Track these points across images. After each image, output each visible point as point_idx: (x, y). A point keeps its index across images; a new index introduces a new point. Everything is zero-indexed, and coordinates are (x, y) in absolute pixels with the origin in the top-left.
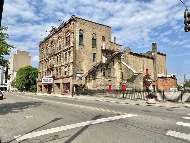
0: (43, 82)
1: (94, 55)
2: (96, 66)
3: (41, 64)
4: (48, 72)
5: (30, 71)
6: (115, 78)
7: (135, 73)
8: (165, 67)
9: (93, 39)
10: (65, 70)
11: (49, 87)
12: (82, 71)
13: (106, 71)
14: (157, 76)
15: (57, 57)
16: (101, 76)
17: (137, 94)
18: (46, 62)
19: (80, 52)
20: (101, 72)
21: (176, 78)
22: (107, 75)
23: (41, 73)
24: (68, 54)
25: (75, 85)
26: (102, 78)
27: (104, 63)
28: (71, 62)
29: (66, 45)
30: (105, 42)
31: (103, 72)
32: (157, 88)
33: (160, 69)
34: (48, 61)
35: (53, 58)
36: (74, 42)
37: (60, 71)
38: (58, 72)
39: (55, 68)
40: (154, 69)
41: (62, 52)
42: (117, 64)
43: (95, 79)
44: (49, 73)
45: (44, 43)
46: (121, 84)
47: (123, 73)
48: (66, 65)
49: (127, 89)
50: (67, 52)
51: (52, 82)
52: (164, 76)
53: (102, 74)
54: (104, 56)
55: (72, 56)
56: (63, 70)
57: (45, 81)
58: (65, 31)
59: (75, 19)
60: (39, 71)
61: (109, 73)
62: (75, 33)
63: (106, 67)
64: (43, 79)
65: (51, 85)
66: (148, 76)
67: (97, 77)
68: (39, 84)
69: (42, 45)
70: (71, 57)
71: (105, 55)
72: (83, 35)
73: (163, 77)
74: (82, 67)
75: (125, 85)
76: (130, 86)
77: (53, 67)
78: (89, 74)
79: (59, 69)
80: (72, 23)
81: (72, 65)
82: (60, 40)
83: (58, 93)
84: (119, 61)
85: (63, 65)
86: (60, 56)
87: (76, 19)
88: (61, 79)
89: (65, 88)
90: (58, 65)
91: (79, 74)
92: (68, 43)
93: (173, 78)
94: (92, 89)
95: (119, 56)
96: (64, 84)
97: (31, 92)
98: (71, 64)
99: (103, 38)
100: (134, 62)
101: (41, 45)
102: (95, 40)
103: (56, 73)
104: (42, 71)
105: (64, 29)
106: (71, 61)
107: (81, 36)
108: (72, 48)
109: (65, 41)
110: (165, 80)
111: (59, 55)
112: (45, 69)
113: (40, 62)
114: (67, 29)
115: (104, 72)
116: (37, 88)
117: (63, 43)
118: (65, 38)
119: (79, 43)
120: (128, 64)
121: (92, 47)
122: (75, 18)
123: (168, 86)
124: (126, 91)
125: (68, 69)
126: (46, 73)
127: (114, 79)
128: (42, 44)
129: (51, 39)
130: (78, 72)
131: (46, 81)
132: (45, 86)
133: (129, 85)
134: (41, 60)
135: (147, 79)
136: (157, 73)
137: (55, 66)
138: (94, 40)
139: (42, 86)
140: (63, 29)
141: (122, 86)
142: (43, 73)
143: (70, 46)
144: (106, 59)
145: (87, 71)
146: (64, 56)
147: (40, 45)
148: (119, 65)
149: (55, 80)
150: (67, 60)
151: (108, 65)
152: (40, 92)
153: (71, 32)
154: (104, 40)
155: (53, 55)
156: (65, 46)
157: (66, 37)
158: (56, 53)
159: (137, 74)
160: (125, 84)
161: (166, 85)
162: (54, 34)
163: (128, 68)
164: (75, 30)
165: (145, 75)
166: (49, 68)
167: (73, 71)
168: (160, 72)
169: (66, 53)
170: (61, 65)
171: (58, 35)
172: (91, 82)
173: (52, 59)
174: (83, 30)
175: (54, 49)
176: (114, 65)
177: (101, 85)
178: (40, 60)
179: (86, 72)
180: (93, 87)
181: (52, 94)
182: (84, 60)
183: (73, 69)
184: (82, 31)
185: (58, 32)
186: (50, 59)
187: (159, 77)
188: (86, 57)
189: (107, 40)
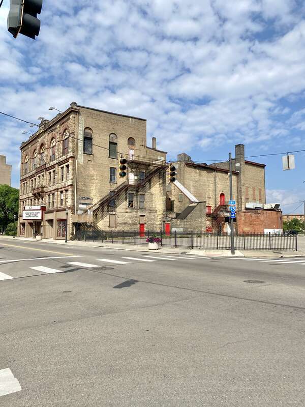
0: (24, 217)
1: (113, 170)
2: (116, 191)
3: (24, 184)
4: (34, 199)
5: (6, 194)
6: (152, 211)
7: (193, 202)
8: (263, 189)
9: (110, 143)
10: (61, 197)
11: (36, 226)
12: (88, 199)
13: (135, 198)
14: (243, 206)
15: (50, 173)
16: (125, 207)
17: (194, 239)
18: (32, 180)
19: (85, 166)
20: (126, 200)
21: (280, 209)
22: (137, 207)
23: (24, 201)
24: (65, 169)
25: (76, 223)
26: (127, 210)
27: (130, 185)
28: (69, 184)
29: (63, 154)
30: (133, 148)
31: (129, 201)
32: (236, 228)
33: (250, 192)
34: (35, 179)
35: (43, 175)
36: (75, 151)
37: (53, 198)
38: (51, 202)
39: (46, 193)
40: (238, 193)
41: (57, 166)
42: (157, 185)
43: (114, 213)
44: (37, 201)
45: (30, 146)
46: (164, 222)
47: (174, 201)
48: (62, 188)
49: (174, 230)
50: (64, 165)
51: (40, 217)
52: (259, 205)
53: (128, 204)
54: (132, 172)
55: (71, 173)
56: (58, 196)
57: (28, 216)
58: (62, 129)
59: (76, 109)
60: (22, 197)
61: (140, 202)
62: (76, 133)
63: (135, 192)
64: (24, 212)
65: (39, 222)
66: (224, 207)
67: (118, 209)
68: (20, 220)
69: (26, 148)
70: (70, 177)
71: (134, 170)
72: (91, 136)
73: (256, 209)
74: (90, 193)
75: (170, 223)
76: (180, 225)
77: (43, 192)
78: (102, 205)
79: (51, 195)
80: (71, 116)
81: (70, 190)
82: (54, 144)
83: (50, 237)
84: (161, 181)
85: (57, 189)
86: (54, 171)
87: (78, 110)
88: (55, 213)
89: (61, 228)
90: (51, 188)
91: (83, 204)
92: (65, 150)
93: (275, 211)
94: (108, 229)
95: (160, 171)
96: (59, 221)
97: (9, 235)
98: (70, 187)
99: (131, 141)
100: (196, 181)
101: (24, 149)
102: (116, 144)
103: (47, 201)
104: (25, 196)
105: (61, 125)
106: (70, 182)
107: (88, 139)
108: (71, 161)
109: (61, 147)
110: (253, 215)
111: (52, 171)
112: (31, 195)
113: (22, 180)
114: (64, 126)
115: (132, 201)
116: (17, 228)
117: (58, 149)
118: (62, 142)
119: (84, 151)
120: (183, 184)
121: (109, 158)
122: (76, 107)
123: (259, 224)
124: (171, 233)
125: (65, 196)
126: (31, 200)
127: (150, 213)
128: (26, 146)
129: (40, 140)
130: (82, 201)
131: (30, 216)
132: (31, 224)
133: (179, 223)
134: (24, 177)
135: (221, 211)
136: (243, 201)
137: (45, 190)
138: (113, 144)
139: (26, 225)
140: (59, 126)
141: (165, 225)
142: (27, 201)
143: (68, 157)
144: (136, 178)
145: (99, 200)
146: (60, 173)
147: (22, 148)
148: (162, 188)
149: (45, 213)
150: (64, 180)
151: (138, 188)
152: (23, 234)
153: (70, 132)
154: (133, 144)
155: (43, 169)
156: (61, 155)
157: (64, 138)
158: (47, 166)
159: (196, 202)
160: (171, 221)
161: (257, 223)
162: (45, 132)
163: (182, 192)
164: (76, 128)
165: (219, 204)
166: (36, 192)
167: (73, 200)
168: (251, 198)
169: (63, 167)
170: (54, 187)
171: (50, 135)
172: (107, 218)
173: (41, 177)
174: (91, 127)
175: (45, 158)
176: (150, 187)
177: (125, 224)
178: (22, 176)
179: (96, 200)
180: (109, 227)
181: (38, 237)
182: (92, 181)
183: (73, 196)
184: (90, 129)
185: (51, 129)
186: (38, 175)
187: (246, 209)
188: (97, 175)
189: (137, 145)
